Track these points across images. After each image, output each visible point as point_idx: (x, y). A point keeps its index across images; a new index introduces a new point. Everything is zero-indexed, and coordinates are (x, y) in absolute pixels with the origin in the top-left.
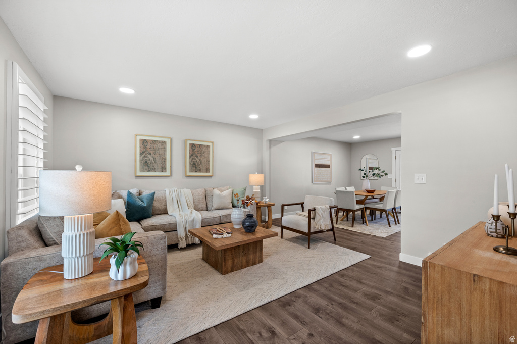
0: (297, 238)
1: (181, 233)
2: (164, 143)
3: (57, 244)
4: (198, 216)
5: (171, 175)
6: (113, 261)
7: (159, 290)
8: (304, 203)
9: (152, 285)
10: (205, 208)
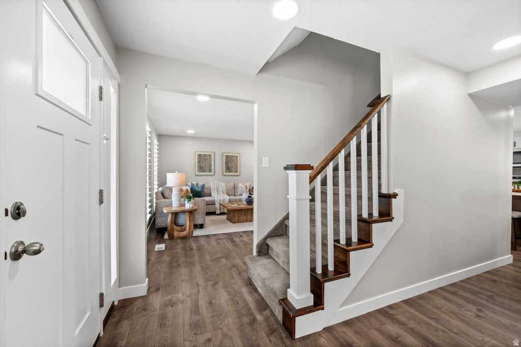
1: (217, 206)
2: (210, 155)
3: (171, 198)
4: (227, 198)
5: (214, 174)
6: (186, 202)
7: (202, 221)
10: (233, 194)
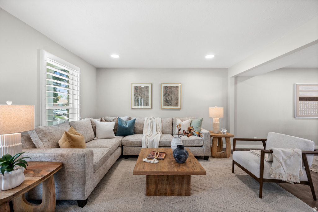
0: (244, 176)
2: (147, 87)
5: (151, 108)
7: (79, 195)
8: (266, 140)
9: (75, 190)
10: (171, 132)
